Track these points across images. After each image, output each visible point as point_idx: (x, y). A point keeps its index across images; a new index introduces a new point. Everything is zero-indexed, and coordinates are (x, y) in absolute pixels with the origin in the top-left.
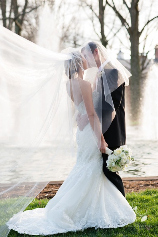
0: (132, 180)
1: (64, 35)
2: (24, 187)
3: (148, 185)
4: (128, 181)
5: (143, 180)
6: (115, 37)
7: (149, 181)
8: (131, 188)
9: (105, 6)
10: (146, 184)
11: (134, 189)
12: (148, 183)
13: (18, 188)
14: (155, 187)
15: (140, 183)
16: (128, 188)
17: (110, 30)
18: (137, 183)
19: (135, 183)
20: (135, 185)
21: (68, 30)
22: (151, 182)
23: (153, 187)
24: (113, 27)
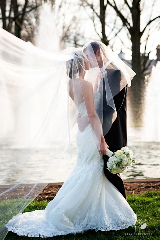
0: (133, 182)
1: (64, 35)
4: (129, 183)
5: (144, 182)
6: (116, 37)
7: (150, 183)
9: (106, 5)
10: (147, 186)
11: (135, 191)
12: (149, 185)
13: (18, 189)
14: (156, 189)
15: (142, 185)
16: (128, 190)
17: (111, 30)
18: (138, 185)
19: (136, 185)
20: (136, 187)
21: (68, 30)
22: (152, 184)
23: (154, 189)
24: (114, 27)
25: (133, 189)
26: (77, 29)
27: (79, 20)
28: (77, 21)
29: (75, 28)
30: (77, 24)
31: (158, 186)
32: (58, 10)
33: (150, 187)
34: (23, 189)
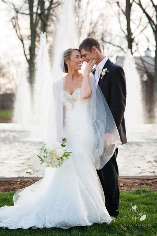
0: (128, 179)
1: (91, 31)
2: (19, 181)
3: (143, 184)
4: (124, 180)
5: (139, 179)
6: (142, 34)
7: (144, 180)
8: (124, 186)
9: (132, 3)
10: (141, 183)
11: (127, 188)
12: (143, 182)
13: (13, 182)
14: (148, 186)
15: (136, 182)
16: (121, 186)
17: (136, 27)
18: (133, 181)
19: (130, 182)
20: (130, 184)
21: (95, 26)
22: (146, 181)
23: (147, 186)
24: (140, 24)
25: (126, 186)
26: (105, 25)
27: (106, 17)
28: (104, 18)
29: (103, 25)
30: (104, 20)
31: (152, 184)
32: (86, 6)
33: (144, 184)
34: (18, 182)
